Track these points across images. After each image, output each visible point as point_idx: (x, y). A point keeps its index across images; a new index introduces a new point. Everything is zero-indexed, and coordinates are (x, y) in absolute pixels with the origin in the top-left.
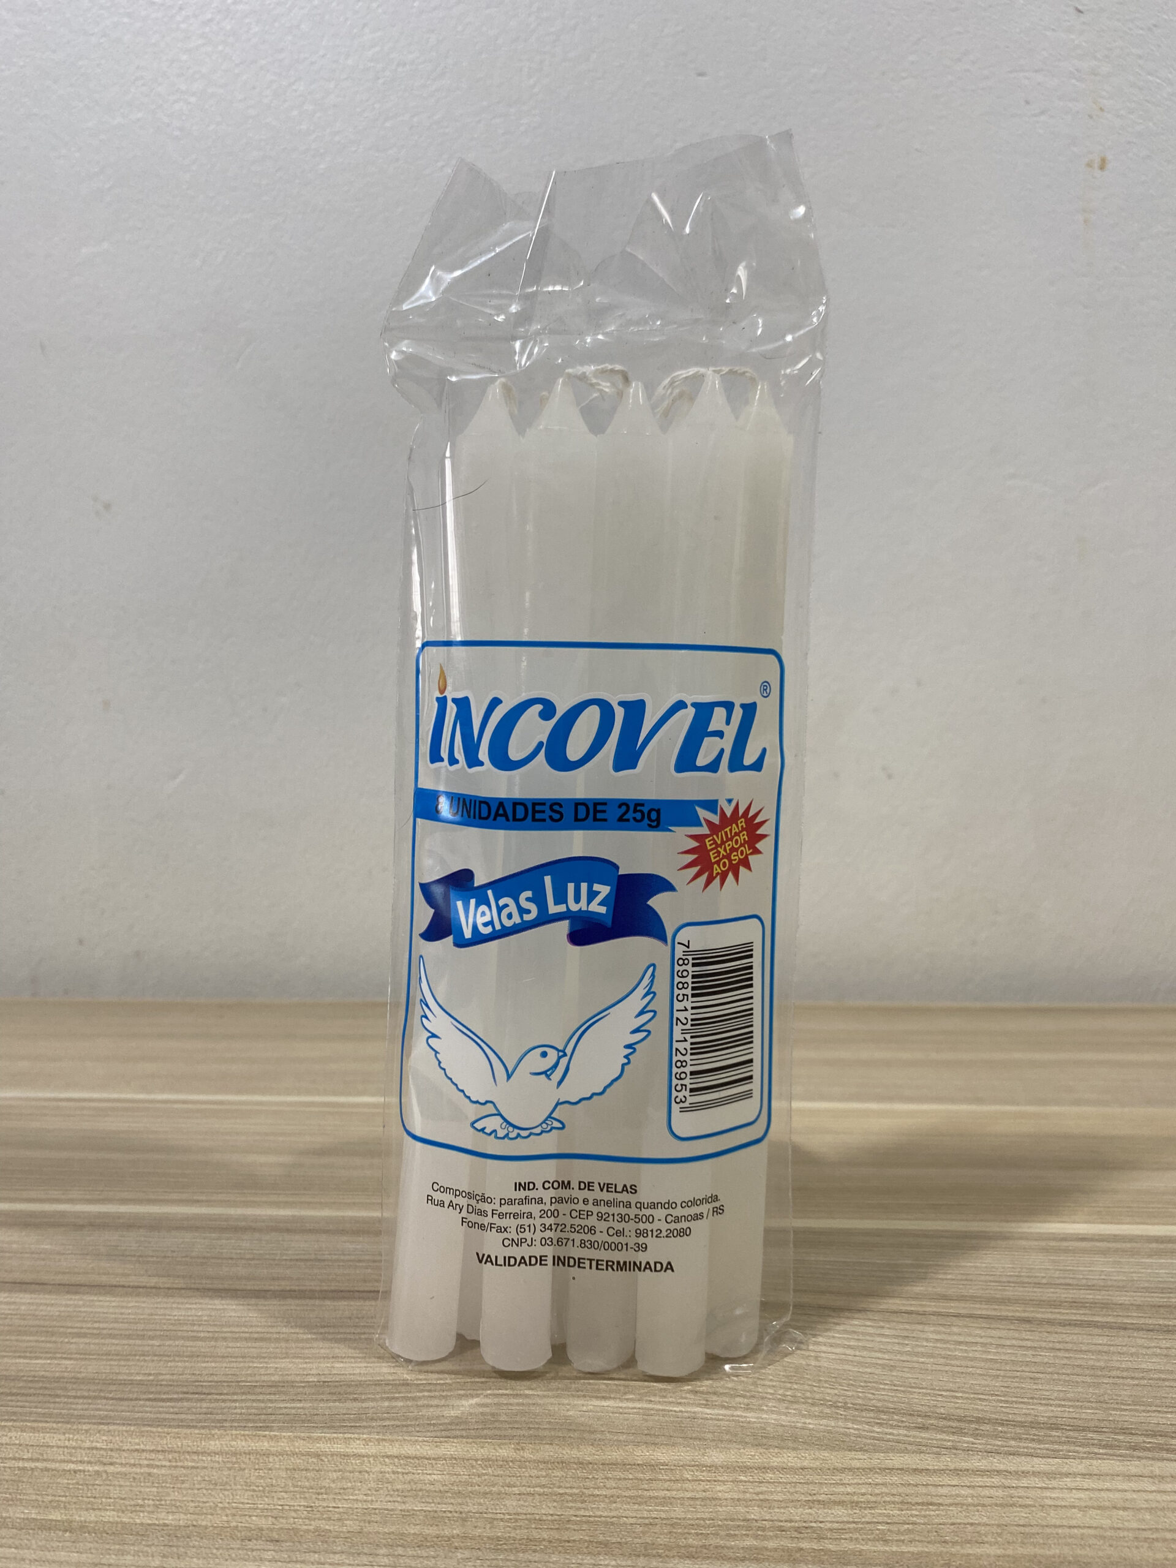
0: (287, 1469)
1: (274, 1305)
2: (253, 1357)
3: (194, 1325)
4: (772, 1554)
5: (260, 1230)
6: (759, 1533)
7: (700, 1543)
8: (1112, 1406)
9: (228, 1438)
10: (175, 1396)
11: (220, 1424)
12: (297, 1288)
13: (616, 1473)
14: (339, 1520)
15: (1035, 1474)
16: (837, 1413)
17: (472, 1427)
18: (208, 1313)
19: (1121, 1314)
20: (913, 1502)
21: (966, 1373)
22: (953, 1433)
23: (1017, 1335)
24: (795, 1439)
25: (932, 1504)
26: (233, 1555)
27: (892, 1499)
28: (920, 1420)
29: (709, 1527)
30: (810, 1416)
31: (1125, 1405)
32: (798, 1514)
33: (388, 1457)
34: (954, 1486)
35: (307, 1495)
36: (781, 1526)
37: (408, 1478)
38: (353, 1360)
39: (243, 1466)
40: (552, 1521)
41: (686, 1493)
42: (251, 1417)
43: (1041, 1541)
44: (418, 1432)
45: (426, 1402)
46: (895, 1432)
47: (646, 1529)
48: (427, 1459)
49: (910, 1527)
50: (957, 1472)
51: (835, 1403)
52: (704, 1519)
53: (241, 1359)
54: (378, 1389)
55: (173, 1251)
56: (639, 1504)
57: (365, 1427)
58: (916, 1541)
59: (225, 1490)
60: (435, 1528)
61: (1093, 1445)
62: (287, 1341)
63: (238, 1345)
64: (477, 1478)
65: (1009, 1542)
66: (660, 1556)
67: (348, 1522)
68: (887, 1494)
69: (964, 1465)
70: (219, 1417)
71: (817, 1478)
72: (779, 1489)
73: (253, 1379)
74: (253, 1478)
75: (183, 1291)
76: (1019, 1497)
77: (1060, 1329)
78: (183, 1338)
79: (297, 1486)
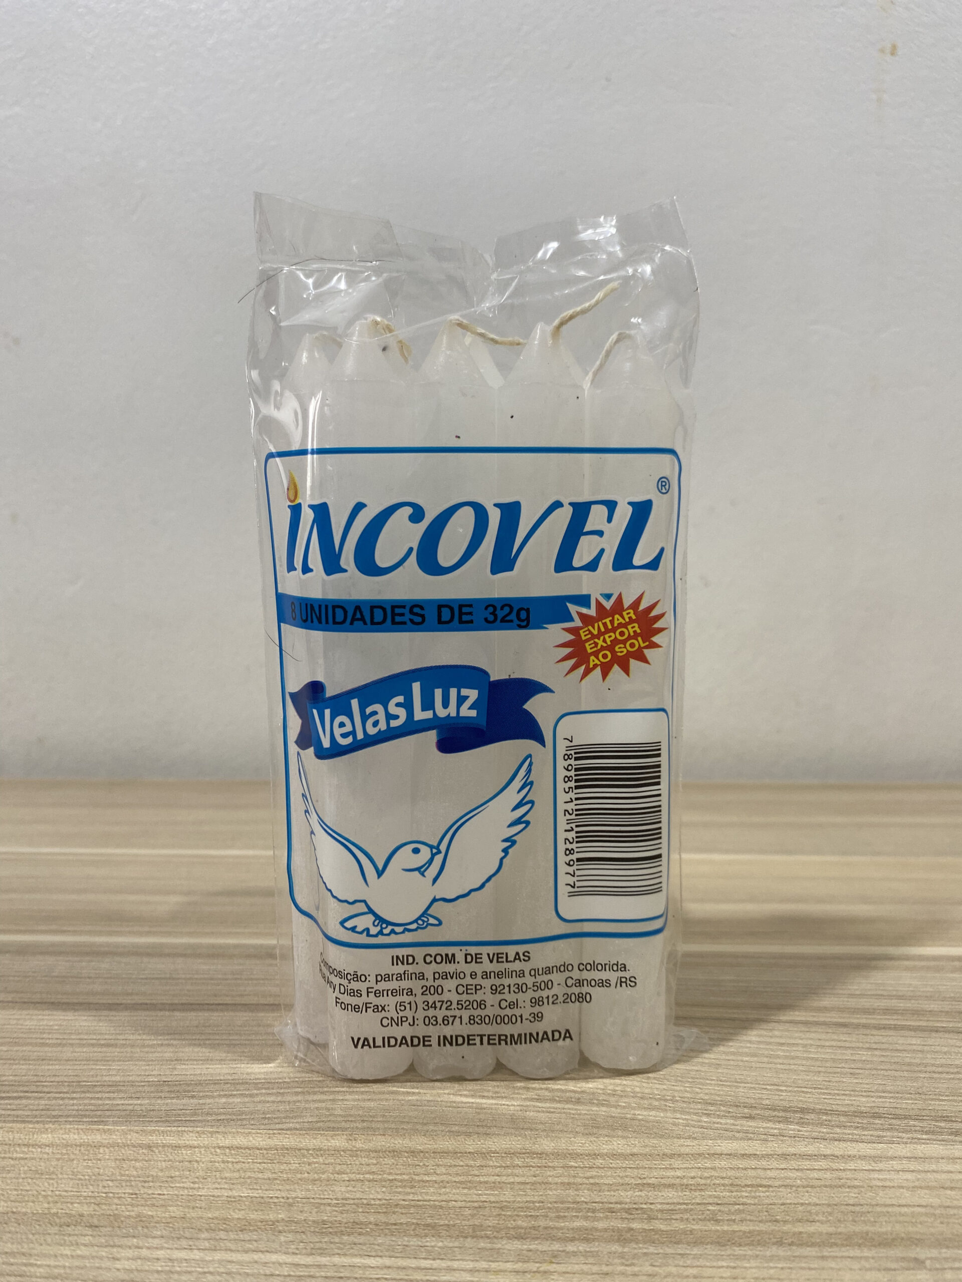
0: (116, 1159)
1: (123, 1016)
2: (97, 1060)
3: (44, 1033)
4: (602, 1233)
5: (121, 954)
6: (589, 1214)
7: (530, 1225)
8: (931, 1097)
9: (61, 1132)
10: (15, 1095)
11: (55, 1119)
12: (148, 1002)
13: (446, 1161)
14: (163, 1206)
15: (863, 1158)
16: (666, 1106)
17: (306, 1120)
18: (59, 1023)
19: (931, 1019)
20: (743, 1184)
21: (789, 1070)
22: (779, 1122)
23: (835, 1037)
24: (625, 1128)
25: (761, 1186)
26: (49, 1240)
27: (723, 1182)
28: (746, 1110)
29: (539, 1209)
30: (640, 1107)
31: (942, 1096)
32: (626, 1196)
33: (219, 1148)
34: (783, 1169)
35: (133, 1183)
36: (611, 1208)
37: (238, 1166)
38: (195, 1063)
39: (72, 1157)
40: (380, 1205)
41: (516, 1178)
42: (87, 1113)
43: (872, 1219)
44: (252, 1125)
45: (263, 1098)
46: (723, 1121)
47: (475, 1212)
48: (258, 1149)
49: (741, 1207)
50: (784, 1156)
51: (664, 1096)
52: (534, 1202)
53: (85, 1062)
54: (217, 1087)
55: (34, 972)
56: (469, 1189)
57: (199, 1121)
58: (746, 1220)
59: (50, 1179)
60: (260, 1213)
61: (916, 1131)
62: (132, 1046)
63: (85, 1050)
64: (307, 1166)
65: (839, 1221)
66: (488, 1237)
67: (171, 1208)
68: (716, 1178)
69: (792, 1150)
70: (54, 1113)
71: (646, 1163)
72: (609, 1173)
73: (95, 1079)
74: (79, 1169)
75: (37, 1005)
76: (847, 1179)
77: (875, 1032)
78: (31, 1044)
79: (124, 1175)
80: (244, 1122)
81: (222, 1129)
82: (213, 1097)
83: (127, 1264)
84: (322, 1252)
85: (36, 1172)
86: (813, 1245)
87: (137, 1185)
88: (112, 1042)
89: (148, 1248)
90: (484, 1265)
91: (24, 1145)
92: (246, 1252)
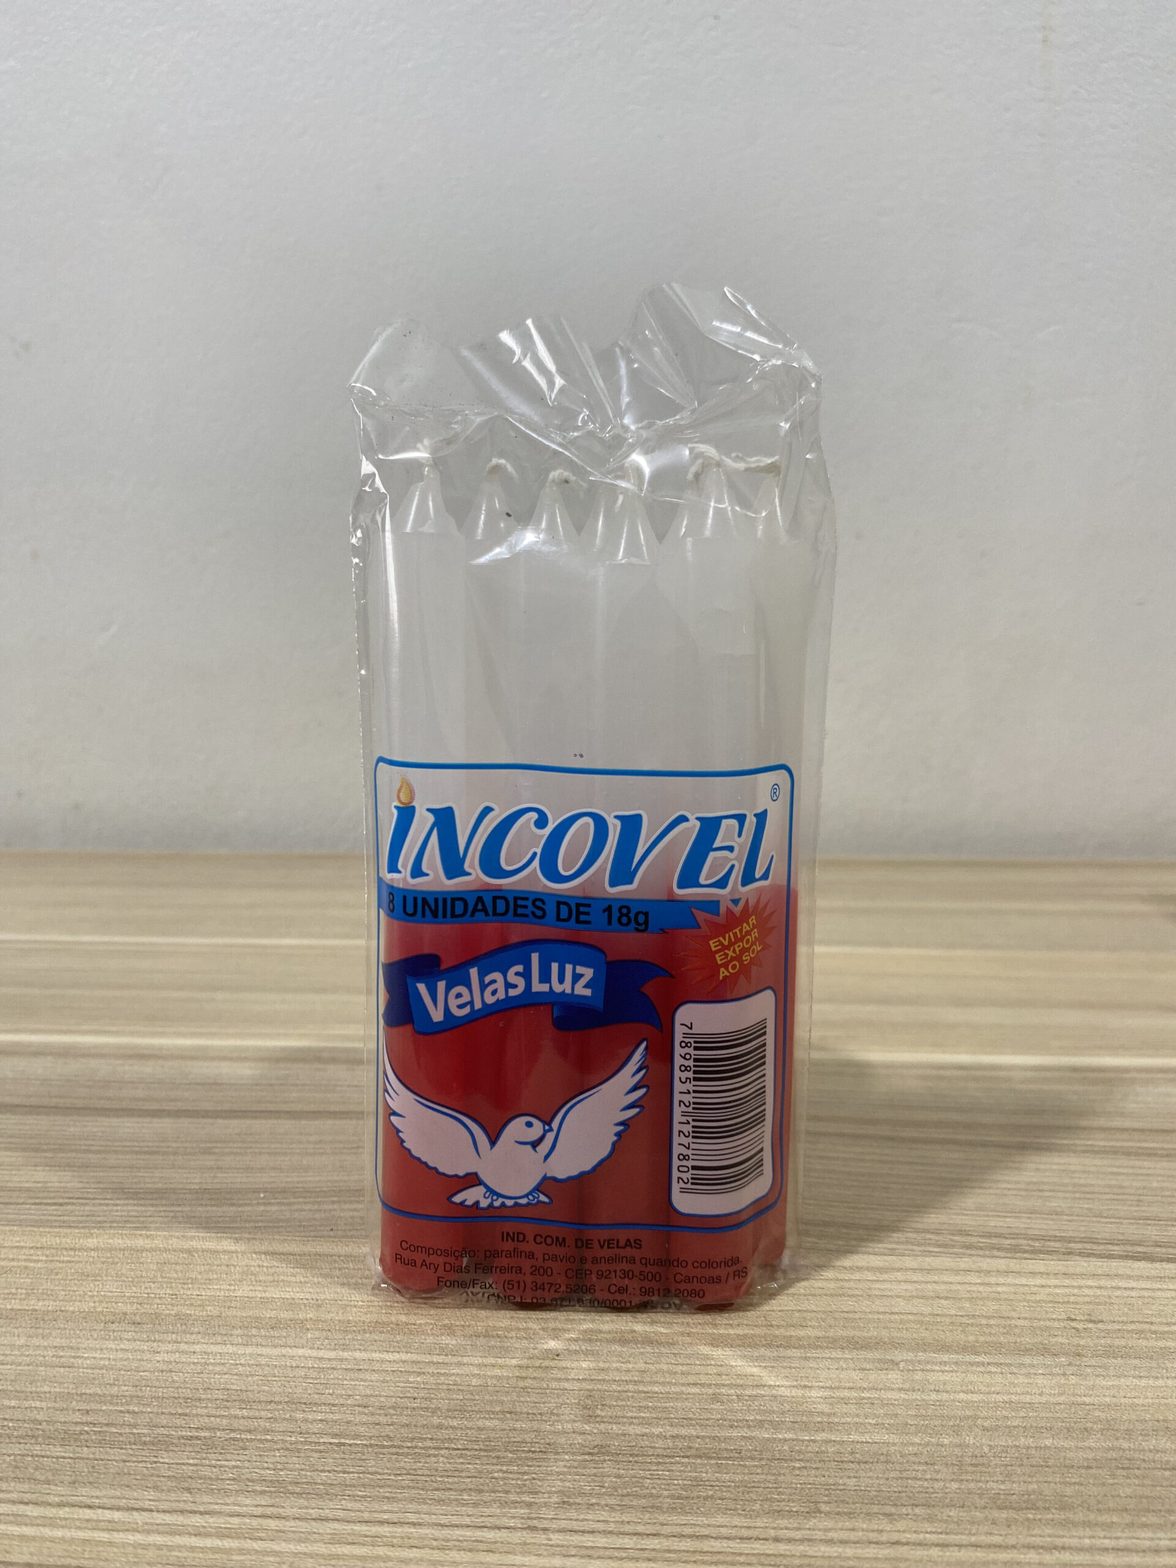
80: (281, 1230)
81: (258, 1236)
82: (251, 1205)
83: (166, 1357)
84: (345, 1348)
85: (83, 1274)
86: (800, 1347)
87: (176, 1287)
88: (156, 1149)
89: (186, 1343)
90: (492, 1361)
91: (71, 1249)
92: (275, 1347)
